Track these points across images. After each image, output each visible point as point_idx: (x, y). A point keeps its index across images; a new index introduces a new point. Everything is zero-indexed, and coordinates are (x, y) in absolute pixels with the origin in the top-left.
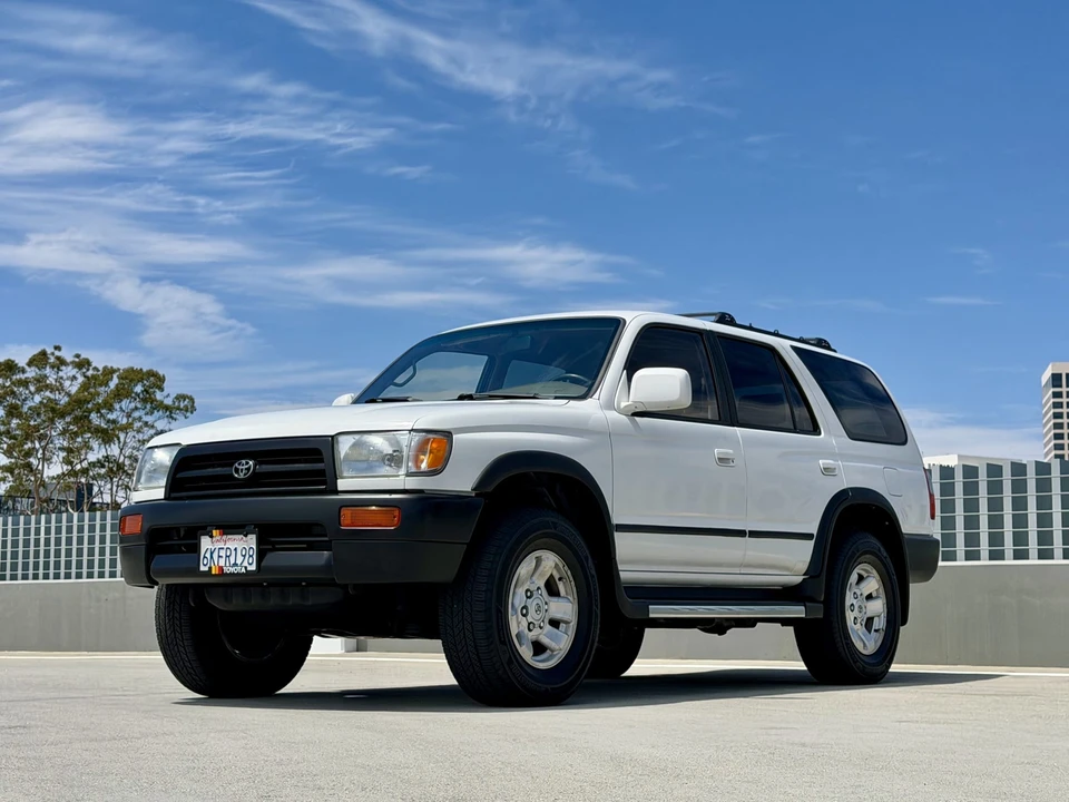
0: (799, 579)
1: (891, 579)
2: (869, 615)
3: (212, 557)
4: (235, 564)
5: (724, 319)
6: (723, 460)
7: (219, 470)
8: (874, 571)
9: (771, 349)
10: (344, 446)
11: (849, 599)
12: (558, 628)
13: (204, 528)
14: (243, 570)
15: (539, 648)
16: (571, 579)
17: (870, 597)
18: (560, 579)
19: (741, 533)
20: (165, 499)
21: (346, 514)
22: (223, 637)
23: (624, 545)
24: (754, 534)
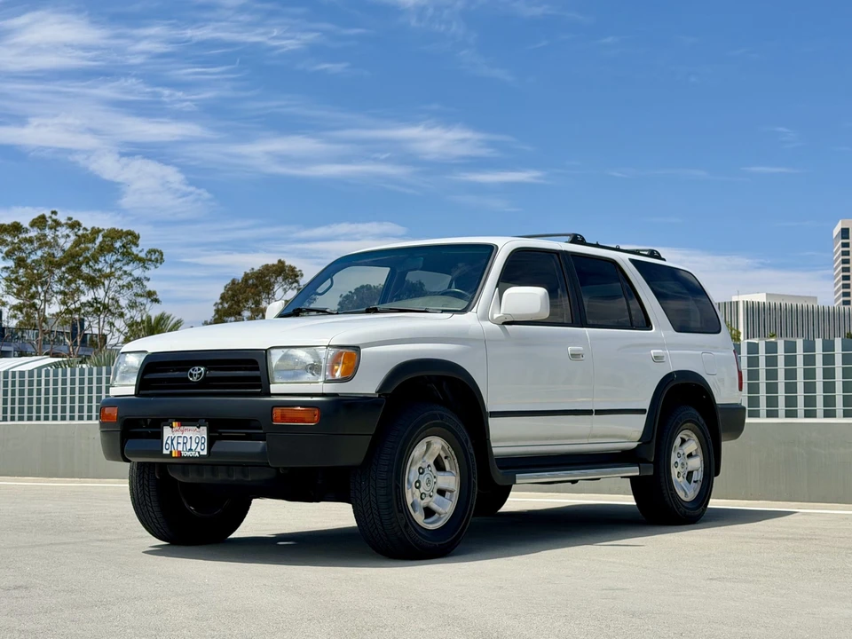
0: (634, 445)
1: (707, 441)
2: (689, 469)
3: (172, 443)
5: (576, 239)
6: (574, 356)
7: (177, 374)
8: (694, 436)
9: (613, 263)
10: (275, 359)
11: (674, 458)
12: (444, 495)
13: (166, 420)
14: (197, 455)
15: (429, 512)
16: (455, 457)
17: (690, 456)
18: (446, 458)
19: (589, 412)
20: (135, 395)
21: (277, 412)
22: (183, 500)
23: (496, 427)
24: (599, 412)
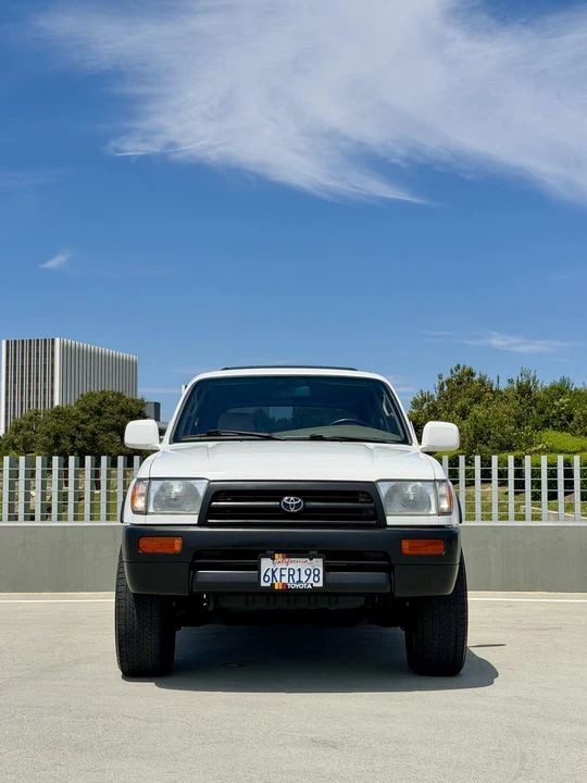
3: (273, 575)
4: (300, 582)
13: (265, 552)
14: (310, 587)
20: (199, 525)
21: (405, 544)
